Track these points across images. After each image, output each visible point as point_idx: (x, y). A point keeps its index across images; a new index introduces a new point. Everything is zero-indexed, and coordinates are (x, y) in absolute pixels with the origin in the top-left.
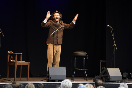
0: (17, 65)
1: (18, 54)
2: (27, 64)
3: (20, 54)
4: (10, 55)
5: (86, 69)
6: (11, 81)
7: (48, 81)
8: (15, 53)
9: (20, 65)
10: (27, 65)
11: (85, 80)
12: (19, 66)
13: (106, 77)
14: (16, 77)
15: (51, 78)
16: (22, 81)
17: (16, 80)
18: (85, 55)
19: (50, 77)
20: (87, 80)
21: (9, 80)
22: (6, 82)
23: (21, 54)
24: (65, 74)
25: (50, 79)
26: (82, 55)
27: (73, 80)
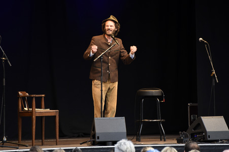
0: (36, 117)
1: (37, 96)
2: (53, 115)
3: (40, 96)
4: (23, 98)
5: (162, 119)
6: (27, 146)
7: (94, 144)
8: (33, 96)
9: (42, 117)
10: (55, 116)
11: (161, 140)
12: (39, 119)
13: (199, 133)
14: (36, 139)
15: (98, 138)
16: (47, 145)
17: (34, 144)
18: (160, 95)
19: (97, 136)
20: (165, 141)
21: (23, 144)
22: (18, 148)
23: (43, 95)
24: (125, 131)
25: (97, 140)
26: (154, 95)
27: (139, 141)
